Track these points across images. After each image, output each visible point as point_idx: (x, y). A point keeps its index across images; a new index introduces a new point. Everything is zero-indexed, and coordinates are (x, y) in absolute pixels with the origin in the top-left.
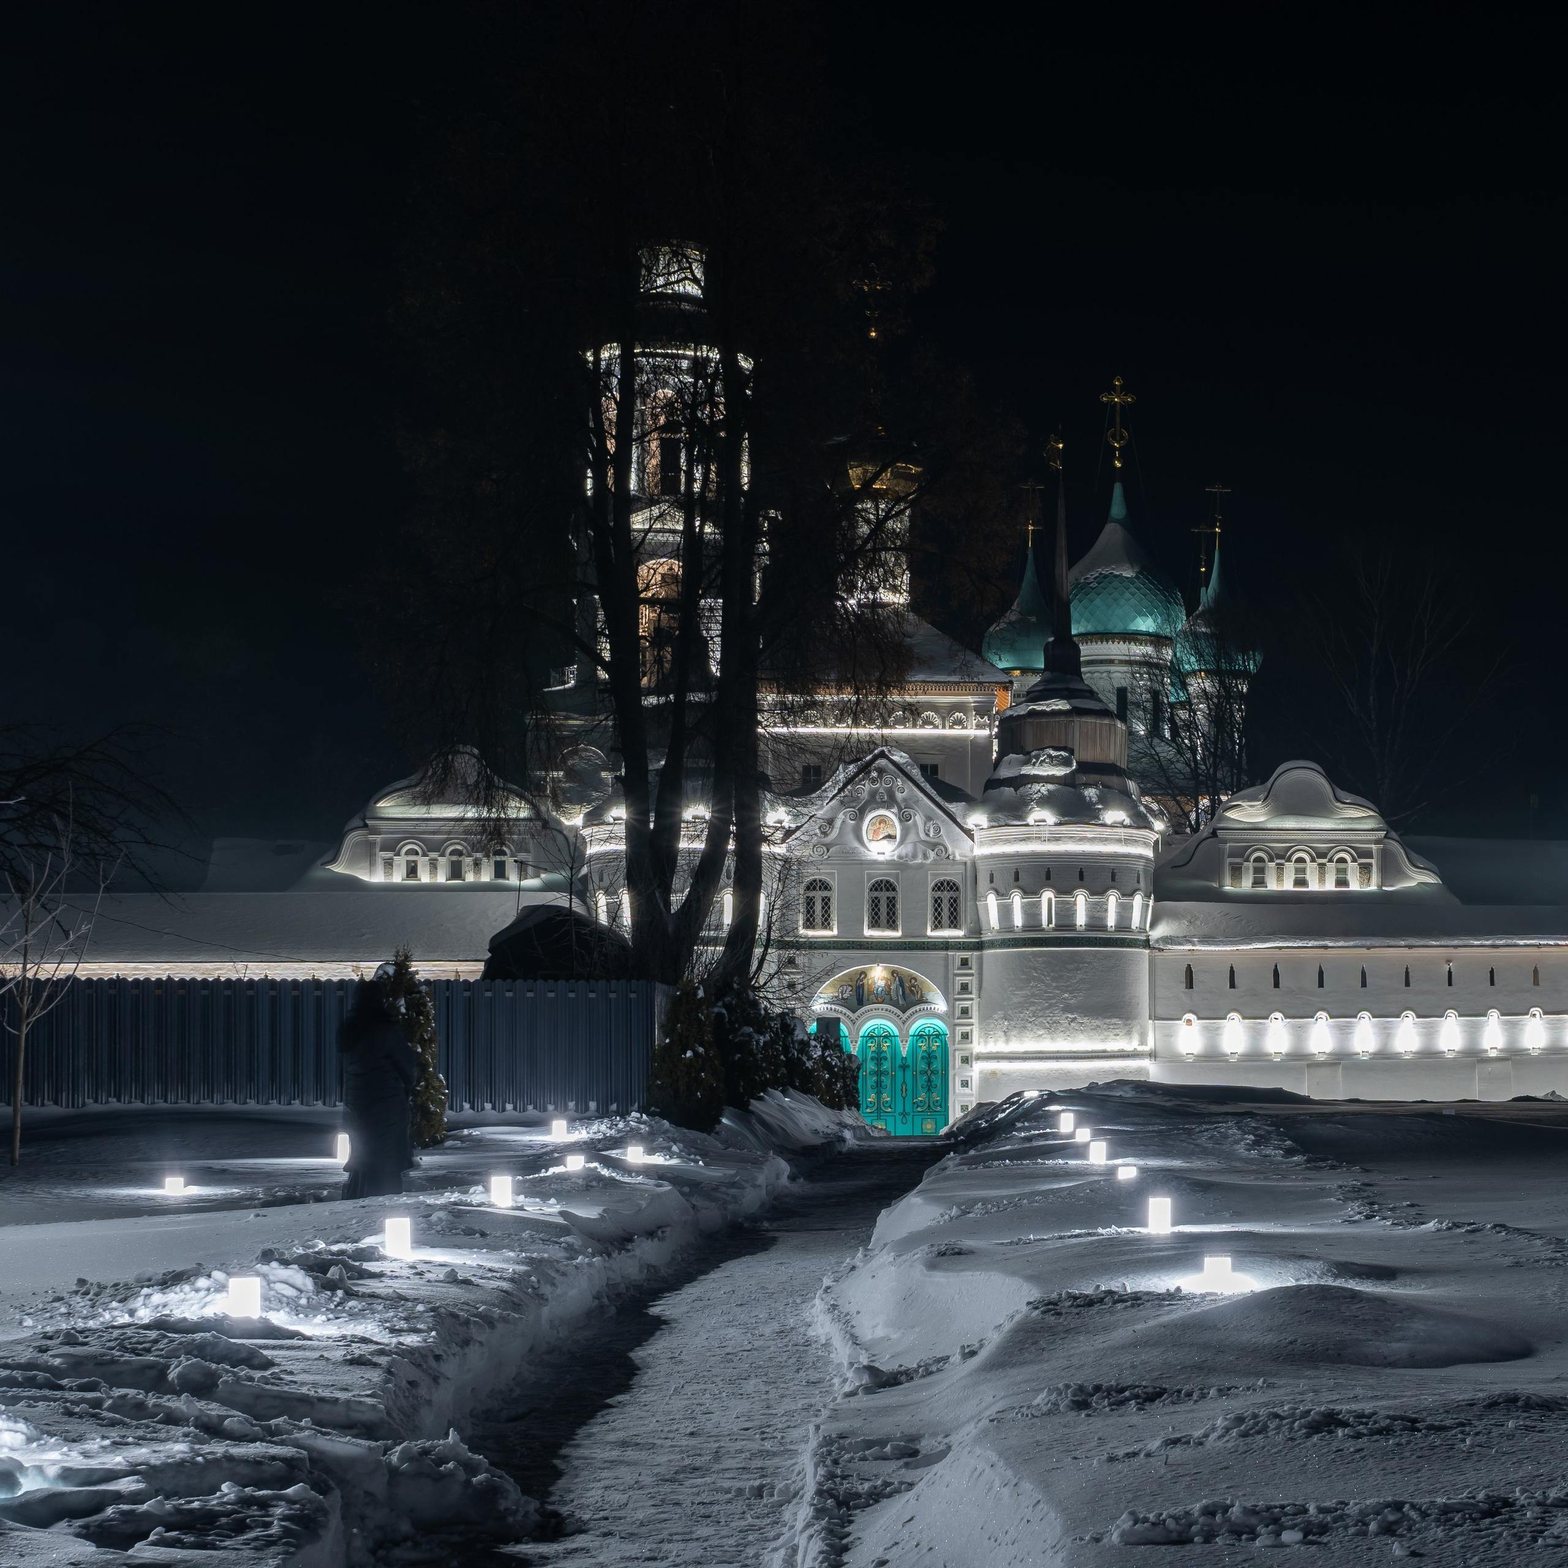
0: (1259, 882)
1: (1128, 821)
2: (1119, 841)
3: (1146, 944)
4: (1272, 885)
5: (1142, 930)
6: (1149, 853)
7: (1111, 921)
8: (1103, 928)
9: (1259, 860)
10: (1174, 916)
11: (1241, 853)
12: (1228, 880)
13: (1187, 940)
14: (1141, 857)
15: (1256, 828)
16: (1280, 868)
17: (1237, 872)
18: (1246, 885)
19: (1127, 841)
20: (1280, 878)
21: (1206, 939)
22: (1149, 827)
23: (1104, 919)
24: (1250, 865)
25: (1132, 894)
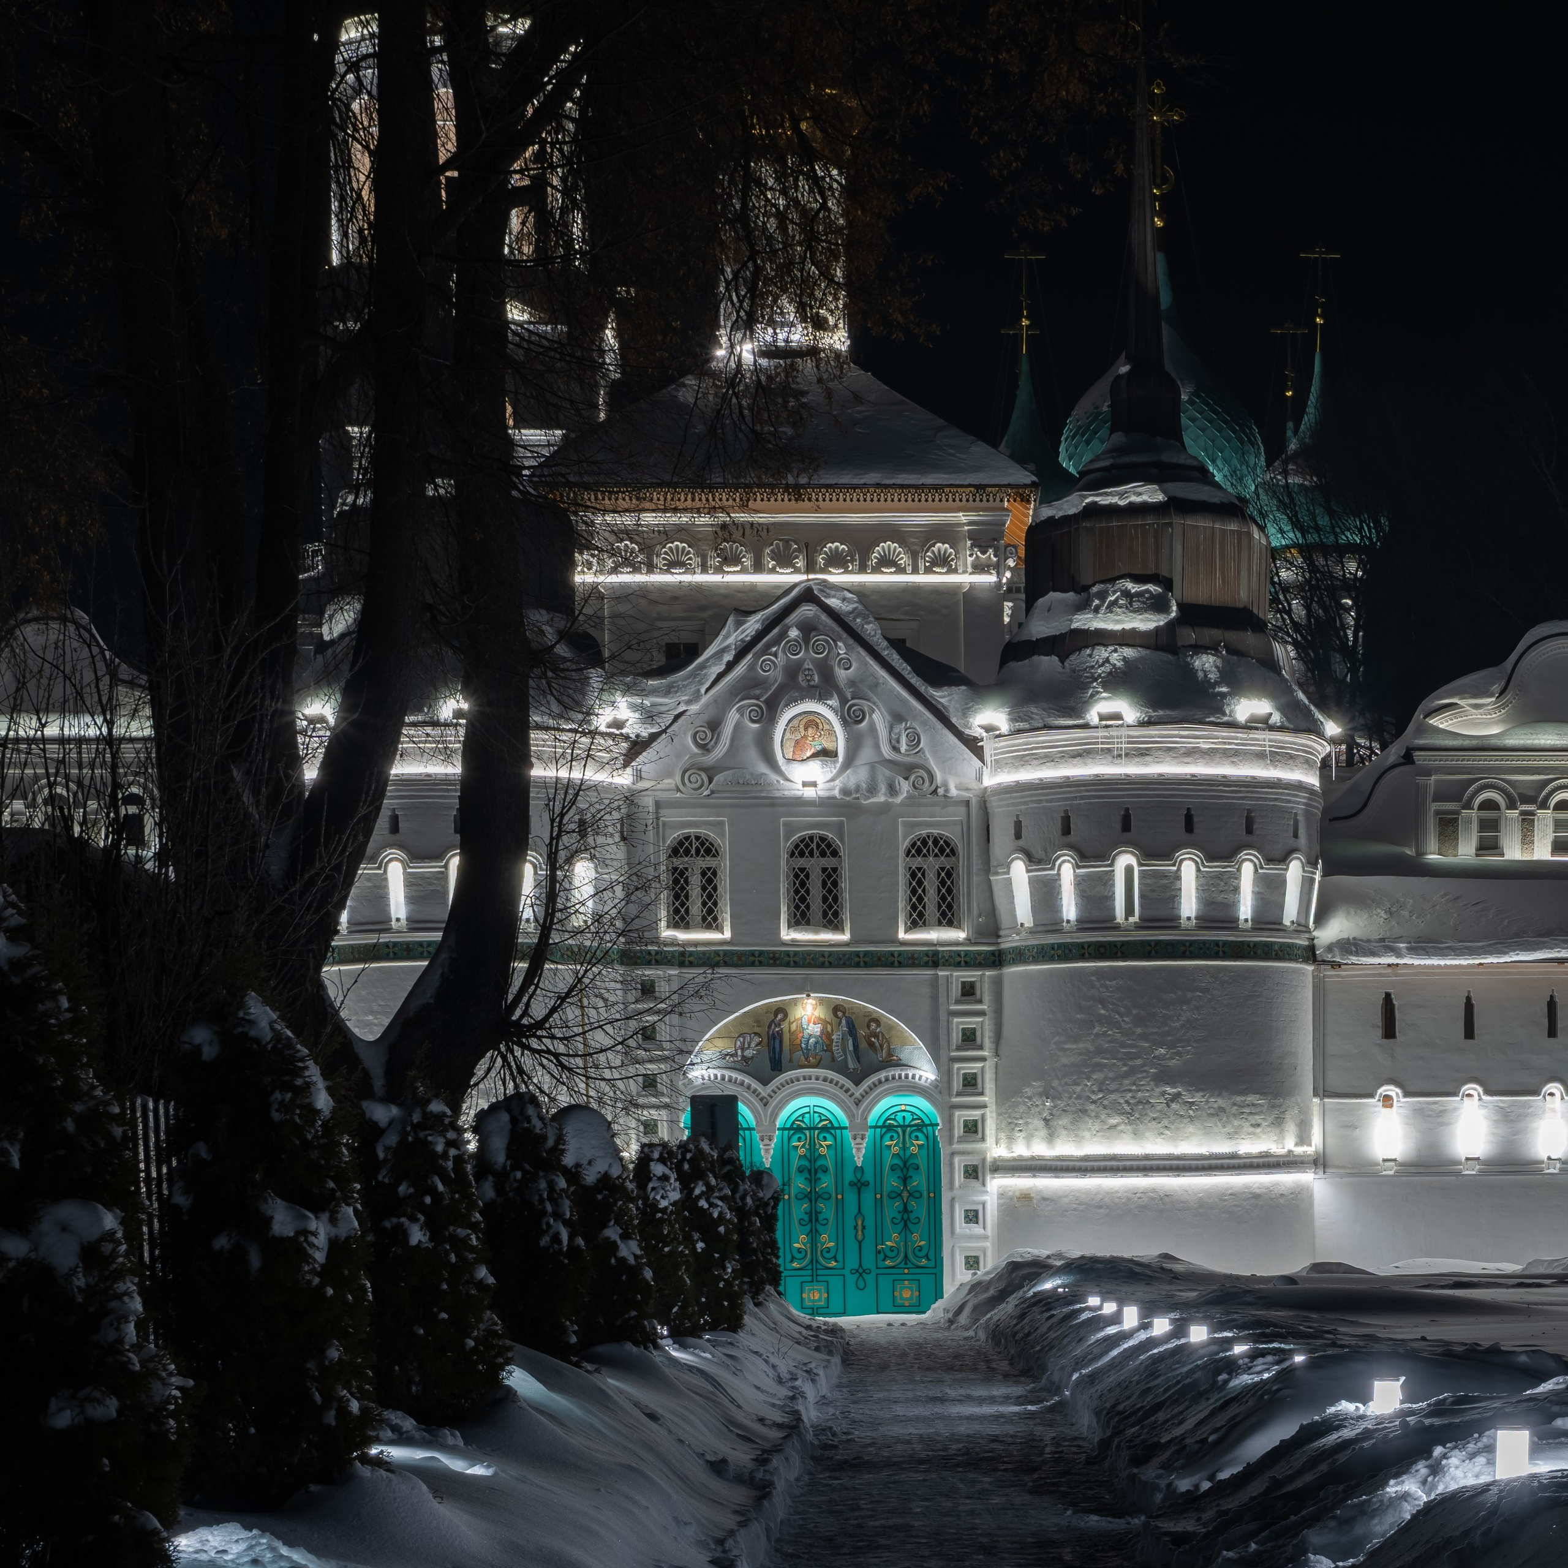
0: (1489, 845)
1: (1276, 718)
2: (1260, 756)
3: (1310, 954)
4: (1513, 852)
5: (1301, 927)
6: (1313, 780)
7: (1245, 909)
8: (1230, 922)
9: (1489, 805)
10: (1359, 901)
11: (1457, 793)
12: (1432, 843)
13: (1386, 945)
14: (1300, 786)
15: (1484, 747)
16: (1528, 820)
17: (1449, 827)
18: (1466, 851)
19: (1276, 757)
20: (1527, 840)
21: (1422, 945)
22: (1315, 730)
23: (1232, 906)
24: (1474, 814)
25: (1283, 859)
